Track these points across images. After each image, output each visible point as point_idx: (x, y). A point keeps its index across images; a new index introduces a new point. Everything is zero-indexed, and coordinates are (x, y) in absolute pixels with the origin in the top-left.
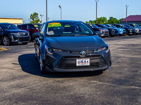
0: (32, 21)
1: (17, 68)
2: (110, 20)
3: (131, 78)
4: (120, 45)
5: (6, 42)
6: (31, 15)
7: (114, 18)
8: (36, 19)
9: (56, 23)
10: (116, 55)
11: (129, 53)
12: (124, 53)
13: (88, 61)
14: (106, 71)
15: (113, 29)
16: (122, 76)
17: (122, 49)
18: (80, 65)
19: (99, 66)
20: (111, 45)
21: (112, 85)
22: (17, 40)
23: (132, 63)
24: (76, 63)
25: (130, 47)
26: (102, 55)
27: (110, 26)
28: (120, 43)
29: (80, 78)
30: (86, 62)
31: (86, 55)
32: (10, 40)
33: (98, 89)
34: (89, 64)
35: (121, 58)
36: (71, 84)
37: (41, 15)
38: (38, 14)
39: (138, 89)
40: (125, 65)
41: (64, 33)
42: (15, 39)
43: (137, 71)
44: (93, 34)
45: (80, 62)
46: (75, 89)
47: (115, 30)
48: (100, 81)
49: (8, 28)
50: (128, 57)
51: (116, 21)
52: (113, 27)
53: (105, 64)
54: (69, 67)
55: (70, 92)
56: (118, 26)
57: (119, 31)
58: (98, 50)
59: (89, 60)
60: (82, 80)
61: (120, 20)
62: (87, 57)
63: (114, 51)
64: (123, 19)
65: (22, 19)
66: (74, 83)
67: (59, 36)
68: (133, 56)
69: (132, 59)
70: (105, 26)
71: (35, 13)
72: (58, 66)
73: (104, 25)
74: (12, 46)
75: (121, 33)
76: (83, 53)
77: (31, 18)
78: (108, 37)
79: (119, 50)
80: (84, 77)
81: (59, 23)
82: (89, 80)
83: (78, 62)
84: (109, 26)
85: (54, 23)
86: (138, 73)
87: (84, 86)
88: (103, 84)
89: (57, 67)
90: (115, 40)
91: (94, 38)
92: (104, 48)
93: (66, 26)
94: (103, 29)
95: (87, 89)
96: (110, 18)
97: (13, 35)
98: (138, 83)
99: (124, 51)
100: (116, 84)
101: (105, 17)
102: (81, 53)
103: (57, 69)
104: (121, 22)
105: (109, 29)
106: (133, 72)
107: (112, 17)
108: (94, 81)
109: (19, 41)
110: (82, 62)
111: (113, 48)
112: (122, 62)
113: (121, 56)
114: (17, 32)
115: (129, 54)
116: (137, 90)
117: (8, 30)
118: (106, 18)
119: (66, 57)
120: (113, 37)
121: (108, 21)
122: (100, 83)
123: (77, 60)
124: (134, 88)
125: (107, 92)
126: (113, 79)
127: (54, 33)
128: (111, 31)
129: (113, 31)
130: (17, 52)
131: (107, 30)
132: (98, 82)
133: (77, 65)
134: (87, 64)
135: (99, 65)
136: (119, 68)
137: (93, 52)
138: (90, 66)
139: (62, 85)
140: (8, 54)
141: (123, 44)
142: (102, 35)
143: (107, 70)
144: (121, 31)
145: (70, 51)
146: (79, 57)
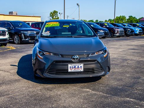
0: (52, 18)
1: (13, 71)
2: (129, 19)
3: (130, 87)
4: (132, 45)
5: (17, 41)
6: (51, 12)
7: (133, 17)
8: (55, 17)
9: (55, 23)
10: (124, 57)
11: (139, 55)
12: (133, 55)
13: (81, 67)
14: (105, 76)
15: (129, 29)
16: (121, 83)
17: (133, 51)
18: (72, 70)
19: (94, 73)
20: (123, 46)
21: (105, 96)
22: (28, 39)
23: (138, 67)
24: (68, 68)
25: (143, 48)
26: (98, 60)
27: (127, 25)
28: (133, 43)
29: (73, 84)
30: (80, 67)
31: (79, 59)
32: (21, 38)
33: (86, 101)
34: (82, 70)
35: (128, 61)
36: (59, 93)
37: (60, 13)
38: (57, 12)
39: (133, 101)
40: (129, 70)
41: (62, 33)
42: (25, 38)
43: (139, 78)
44: (93, 35)
45: (72, 67)
46: (60, 99)
47: (131, 29)
48: (93, 90)
49: (20, 27)
50: (135, 60)
51: (135, 20)
52: (129, 27)
53: (102, 69)
54: (60, 72)
55: (53, 104)
56: (135, 26)
57: (135, 30)
58: (95, 54)
59: (82, 65)
60: (74, 88)
61: (139, 19)
62: (80, 62)
63: (124, 52)
64: (142, 18)
65: (40, 17)
66: (64, 90)
67: (55, 37)
68: (141, 59)
69: (139, 62)
70: (121, 25)
71: (55, 11)
72: (48, 71)
73: (119, 24)
74: (22, 45)
75: (137, 32)
76: (76, 58)
77: (50, 16)
78: (123, 36)
79: (129, 51)
80: (78, 84)
81: (58, 23)
82: (82, 88)
83: (70, 67)
84: (125, 26)
85: (53, 22)
86: (140, 80)
87: (73, 95)
88: (95, 94)
89: (48, 73)
90: (130, 39)
91: (92, 40)
92: (101, 52)
93: (64, 26)
94: (118, 29)
95: (74, 99)
96: (129, 17)
97: (24, 34)
98: (136, 93)
99: (134, 52)
100: (110, 94)
101: (124, 16)
102: (74, 57)
103: (47, 75)
104: (140, 21)
105: (124, 29)
106: (135, 78)
107: (131, 16)
108: (87, 90)
109: (30, 40)
110: (75, 67)
111: (124, 49)
112: (127, 66)
113: (129, 58)
114: (27, 31)
115: (137, 56)
116: (130, 103)
117: (19, 29)
118: (126, 17)
119: (57, 62)
120: (128, 36)
121: (128, 19)
122: (93, 92)
123: (69, 65)
124: (128, 101)
125: (95, 105)
126: (109, 87)
127: (50, 34)
128: (127, 30)
129: (129, 30)
130: (24, 51)
131: (122, 29)
132: (91, 91)
133: (69, 70)
134: (80, 70)
135: (94, 71)
136: (120, 73)
137: (88, 56)
138: (83, 72)
139: (48, 94)
140: (13, 53)
141: (136, 44)
142: (117, 35)
143: (107, 76)
144: (137, 30)
145: (61, 55)
146: (71, 62)
